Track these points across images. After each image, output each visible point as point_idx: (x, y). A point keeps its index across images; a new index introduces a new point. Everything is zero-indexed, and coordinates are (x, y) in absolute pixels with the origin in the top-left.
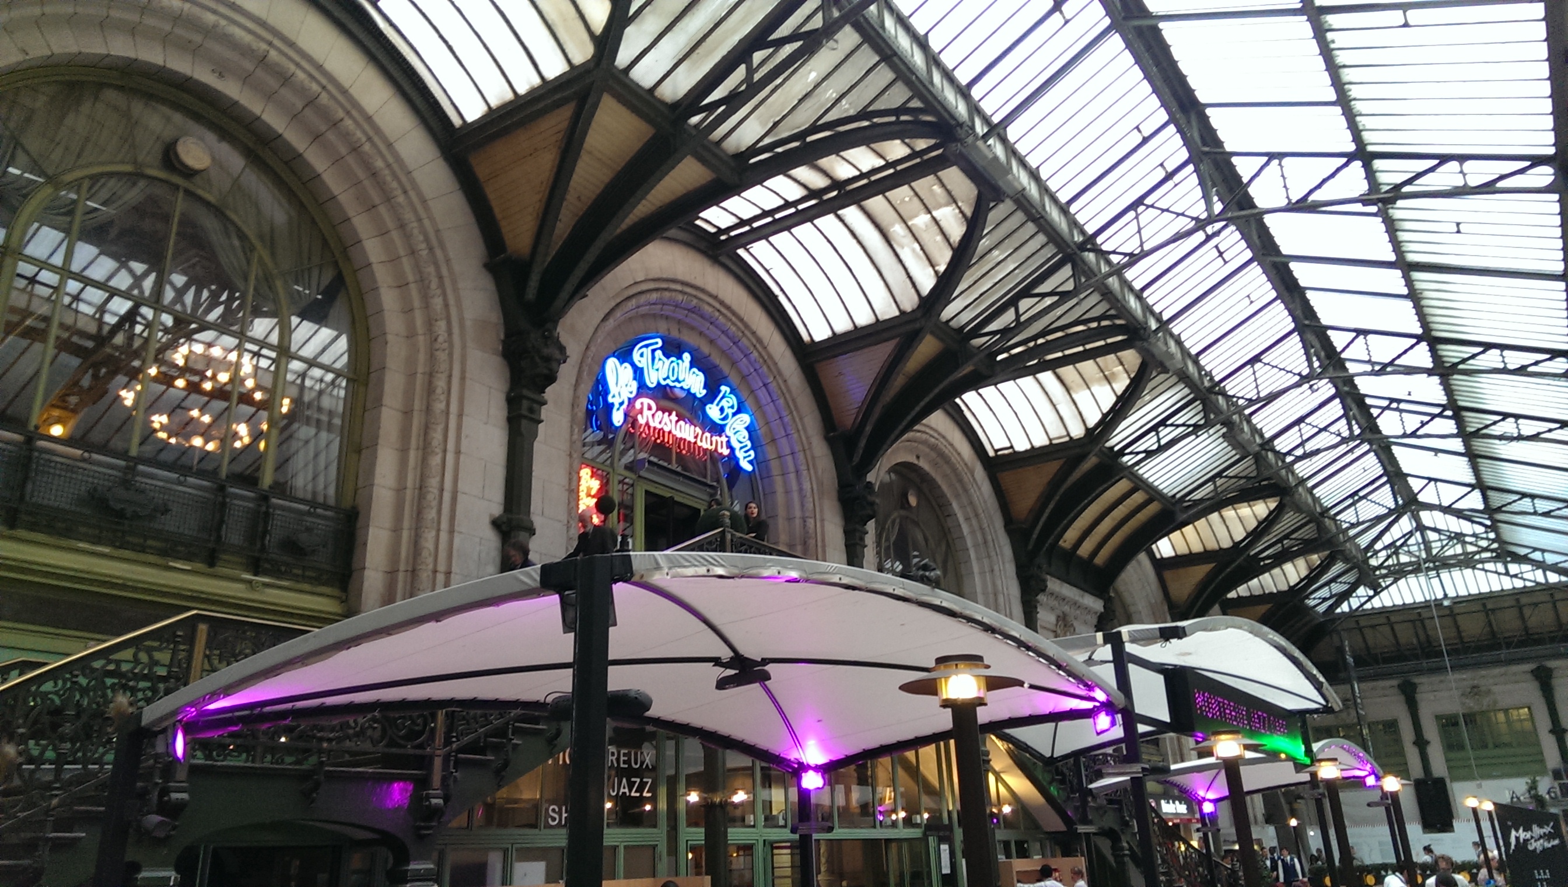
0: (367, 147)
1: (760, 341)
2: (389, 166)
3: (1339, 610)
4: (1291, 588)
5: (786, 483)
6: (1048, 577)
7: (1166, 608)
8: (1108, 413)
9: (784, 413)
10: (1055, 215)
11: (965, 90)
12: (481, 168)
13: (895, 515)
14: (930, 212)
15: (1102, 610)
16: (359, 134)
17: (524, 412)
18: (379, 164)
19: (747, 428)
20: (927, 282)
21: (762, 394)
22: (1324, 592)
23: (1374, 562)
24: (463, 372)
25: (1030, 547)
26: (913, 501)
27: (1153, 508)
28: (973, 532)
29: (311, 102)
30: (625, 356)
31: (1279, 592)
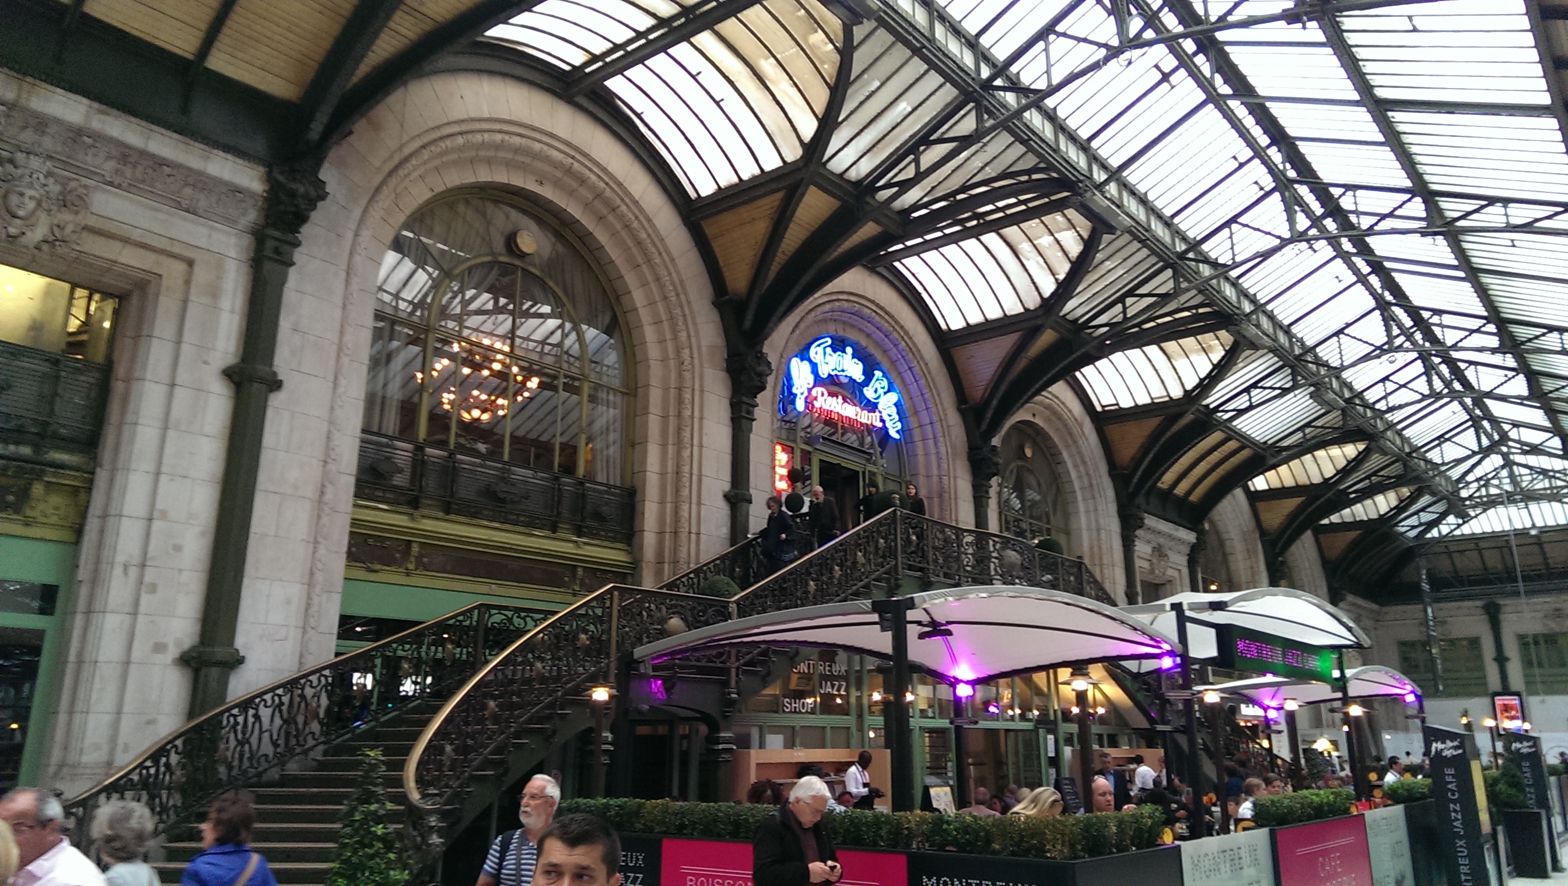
0: (635, 224)
1: (907, 333)
2: (649, 235)
3: (1429, 536)
4: (1381, 516)
5: (926, 448)
6: (1146, 515)
7: (1257, 535)
8: (1205, 378)
9: (926, 391)
10: (1158, 229)
11: (1085, 144)
12: (710, 229)
13: (1013, 465)
14: (1052, 235)
15: (1195, 541)
16: (630, 215)
17: (744, 414)
18: (644, 235)
19: (895, 404)
20: (1048, 287)
21: (908, 375)
22: (1413, 521)
23: (1464, 494)
24: (702, 386)
25: (1131, 490)
26: (1028, 452)
27: (1245, 453)
28: (1080, 477)
29: (599, 196)
30: (803, 354)
31: (1370, 520)
